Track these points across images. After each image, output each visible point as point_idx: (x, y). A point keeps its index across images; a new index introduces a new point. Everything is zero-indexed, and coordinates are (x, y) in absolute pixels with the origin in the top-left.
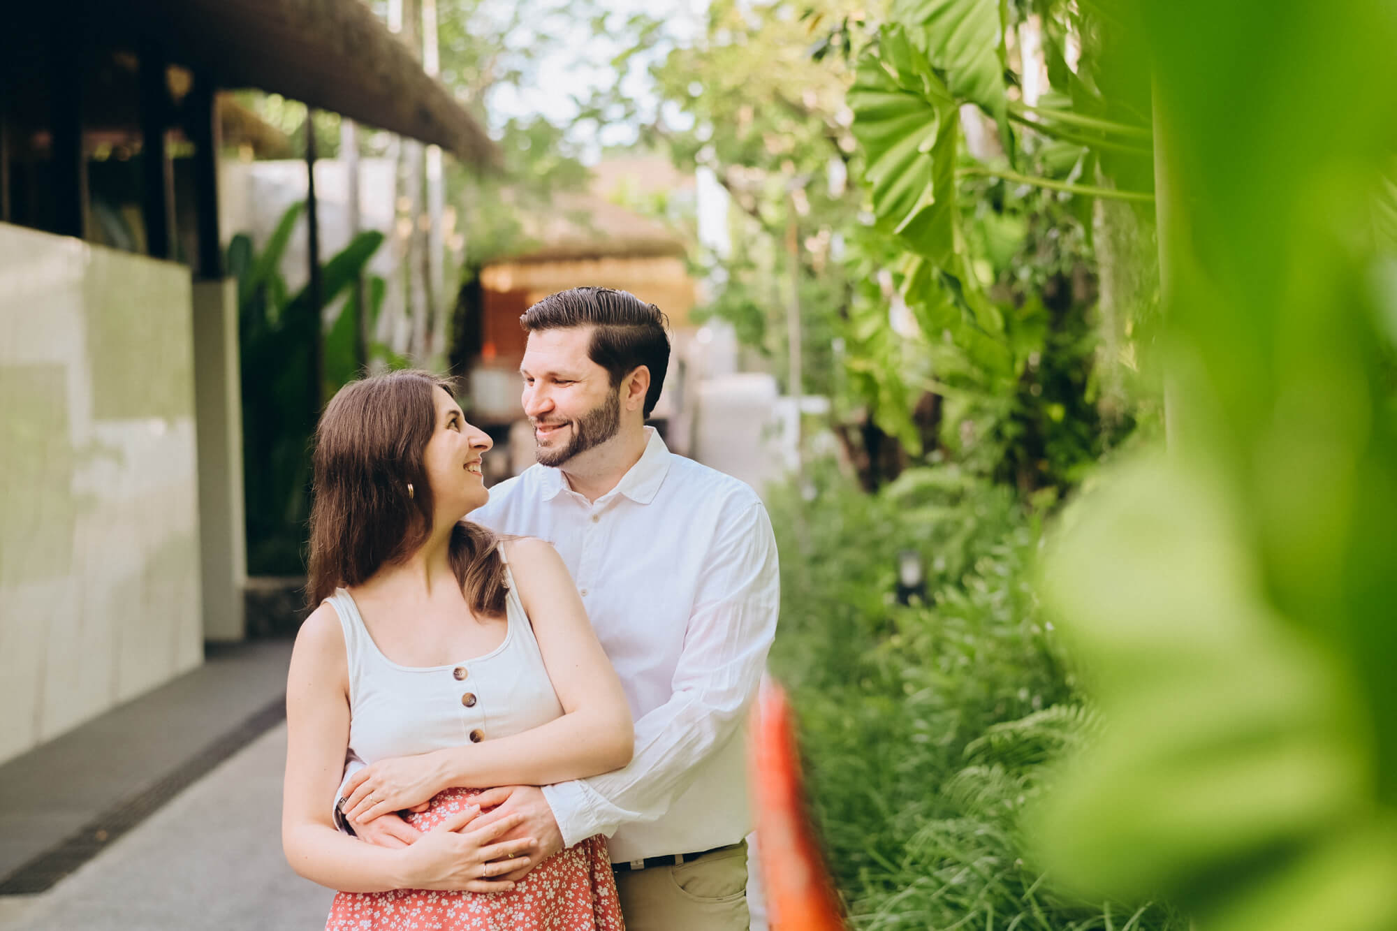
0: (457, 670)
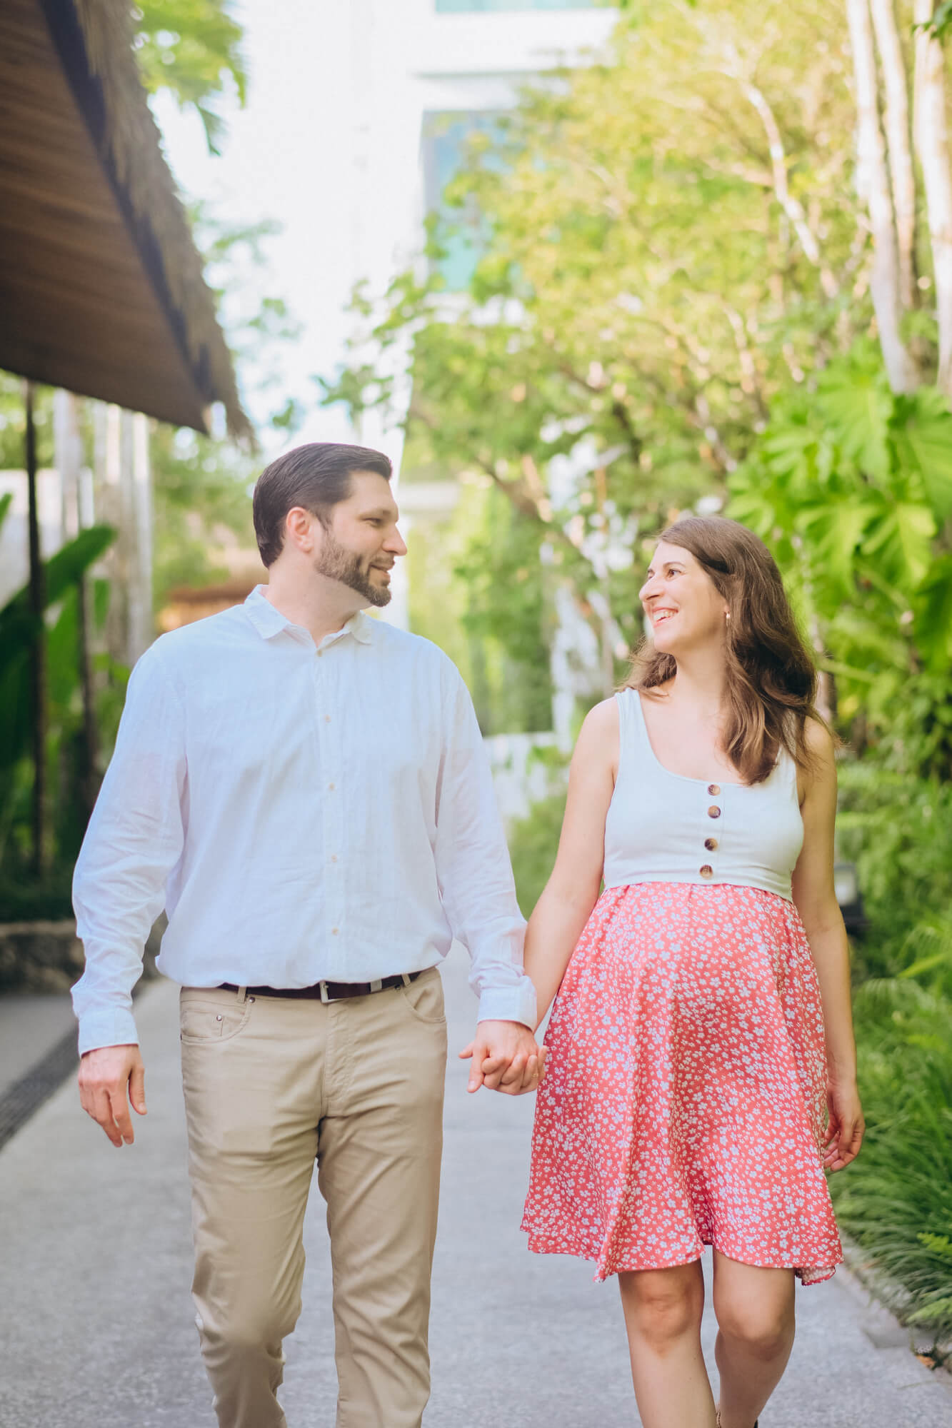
0: (712, 786)
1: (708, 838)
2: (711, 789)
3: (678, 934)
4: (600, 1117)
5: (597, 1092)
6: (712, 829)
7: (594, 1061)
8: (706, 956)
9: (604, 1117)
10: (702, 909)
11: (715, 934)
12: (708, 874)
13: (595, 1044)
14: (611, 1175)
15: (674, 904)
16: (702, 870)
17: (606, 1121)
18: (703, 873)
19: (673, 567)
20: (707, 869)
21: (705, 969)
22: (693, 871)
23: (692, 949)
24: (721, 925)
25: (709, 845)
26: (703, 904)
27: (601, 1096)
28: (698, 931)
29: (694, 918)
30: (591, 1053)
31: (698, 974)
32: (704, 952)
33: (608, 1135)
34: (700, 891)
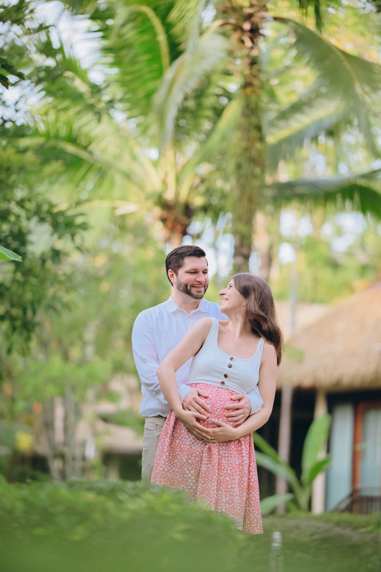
1: (225, 374)
2: (231, 359)
3: (211, 402)
4: (179, 460)
5: (179, 451)
6: (228, 371)
7: (179, 441)
8: (219, 410)
9: (181, 460)
10: (220, 395)
11: (223, 404)
12: (223, 385)
13: (180, 436)
14: (182, 480)
15: (211, 392)
16: (221, 383)
17: (181, 461)
18: (222, 384)
19: (231, 285)
20: (223, 383)
21: (218, 415)
22: (217, 382)
23: (215, 407)
24: (226, 402)
25: (226, 376)
26: (221, 394)
27: (180, 453)
28: (217, 402)
29: (217, 397)
30: (178, 439)
31: (216, 415)
32: (219, 409)
33: (181, 466)
34: (220, 390)
